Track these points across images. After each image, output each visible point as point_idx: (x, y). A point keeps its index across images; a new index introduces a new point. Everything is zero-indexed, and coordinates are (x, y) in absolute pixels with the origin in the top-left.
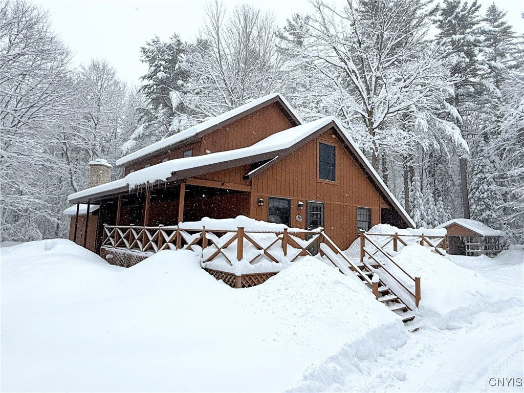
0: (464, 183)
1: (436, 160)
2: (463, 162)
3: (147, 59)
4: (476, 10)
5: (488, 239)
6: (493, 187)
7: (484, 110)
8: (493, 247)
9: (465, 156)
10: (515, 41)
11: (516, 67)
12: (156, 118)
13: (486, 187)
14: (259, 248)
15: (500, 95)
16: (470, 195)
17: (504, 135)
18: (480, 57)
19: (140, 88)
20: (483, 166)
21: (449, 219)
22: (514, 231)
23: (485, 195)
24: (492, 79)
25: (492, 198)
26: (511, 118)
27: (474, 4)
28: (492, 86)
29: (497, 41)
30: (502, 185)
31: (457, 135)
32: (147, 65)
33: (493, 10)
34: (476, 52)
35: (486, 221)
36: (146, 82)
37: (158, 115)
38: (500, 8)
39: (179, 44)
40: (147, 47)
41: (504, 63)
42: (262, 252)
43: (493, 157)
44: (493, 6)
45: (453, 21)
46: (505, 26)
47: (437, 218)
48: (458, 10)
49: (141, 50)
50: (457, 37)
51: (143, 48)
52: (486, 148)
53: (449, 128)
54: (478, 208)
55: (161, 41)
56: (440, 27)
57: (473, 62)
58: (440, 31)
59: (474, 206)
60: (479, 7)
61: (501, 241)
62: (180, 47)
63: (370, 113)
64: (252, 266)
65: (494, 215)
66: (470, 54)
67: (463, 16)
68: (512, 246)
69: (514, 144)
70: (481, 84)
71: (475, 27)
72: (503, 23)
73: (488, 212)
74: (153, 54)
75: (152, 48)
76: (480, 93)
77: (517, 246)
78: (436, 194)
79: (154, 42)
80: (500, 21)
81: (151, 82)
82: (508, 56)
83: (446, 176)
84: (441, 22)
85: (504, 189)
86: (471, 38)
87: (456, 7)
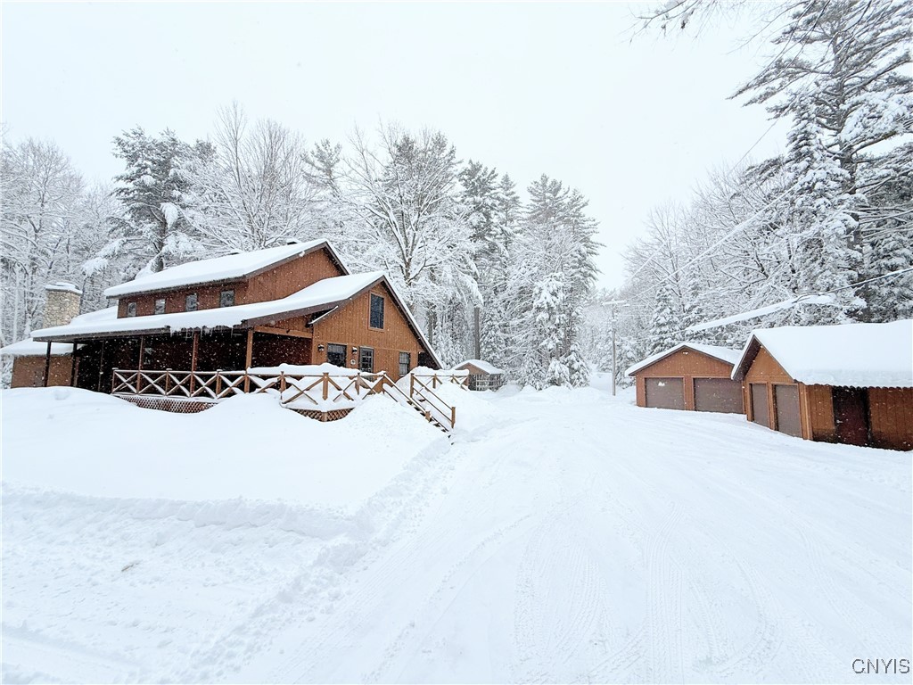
0: (477, 328)
1: (456, 306)
2: (477, 310)
3: (124, 154)
4: (494, 177)
5: (492, 376)
6: (499, 333)
7: (495, 266)
8: (495, 383)
9: (479, 306)
10: (520, 210)
11: (520, 232)
12: (141, 233)
13: (493, 333)
14: (339, 389)
15: (508, 256)
16: (481, 340)
17: (508, 291)
18: (495, 220)
19: (112, 190)
20: (492, 315)
21: (464, 360)
22: (511, 369)
23: (492, 340)
24: (502, 240)
25: (498, 342)
26: (515, 277)
27: (493, 172)
28: (502, 247)
29: (508, 207)
30: (505, 332)
31: (474, 287)
32: (124, 162)
33: (506, 179)
34: (492, 216)
35: (491, 362)
36: (122, 184)
37: (143, 230)
38: (511, 179)
39: (173, 144)
40: (125, 139)
41: (511, 228)
42: (342, 392)
43: (500, 308)
44: (507, 176)
45: (476, 184)
46: (514, 195)
47: (454, 359)
48: (479, 174)
49: (114, 140)
50: (478, 199)
51: (118, 139)
52: (495, 300)
53: (469, 280)
54: (487, 350)
55: (146, 135)
56: (465, 185)
57: (489, 224)
58: (464, 189)
59: (483, 349)
60: (496, 175)
61: (502, 378)
62: (177, 149)
63: (408, 265)
64: (335, 404)
65: (498, 357)
66: (487, 215)
67: (484, 180)
68: (509, 382)
69: (516, 299)
70: (494, 244)
71: (492, 192)
72: (513, 193)
73: (494, 354)
74: (133, 149)
75: (132, 141)
76: (493, 251)
77: (514, 381)
78: (454, 337)
79: (135, 133)
80: (511, 190)
81: (130, 185)
82: (515, 221)
83: (463, 321)
84: (466, 181)
85: (507, 335)
86: (489, 202)
87: (479, 170)
